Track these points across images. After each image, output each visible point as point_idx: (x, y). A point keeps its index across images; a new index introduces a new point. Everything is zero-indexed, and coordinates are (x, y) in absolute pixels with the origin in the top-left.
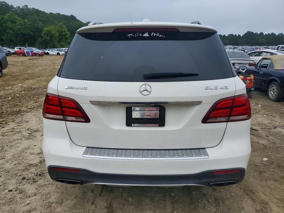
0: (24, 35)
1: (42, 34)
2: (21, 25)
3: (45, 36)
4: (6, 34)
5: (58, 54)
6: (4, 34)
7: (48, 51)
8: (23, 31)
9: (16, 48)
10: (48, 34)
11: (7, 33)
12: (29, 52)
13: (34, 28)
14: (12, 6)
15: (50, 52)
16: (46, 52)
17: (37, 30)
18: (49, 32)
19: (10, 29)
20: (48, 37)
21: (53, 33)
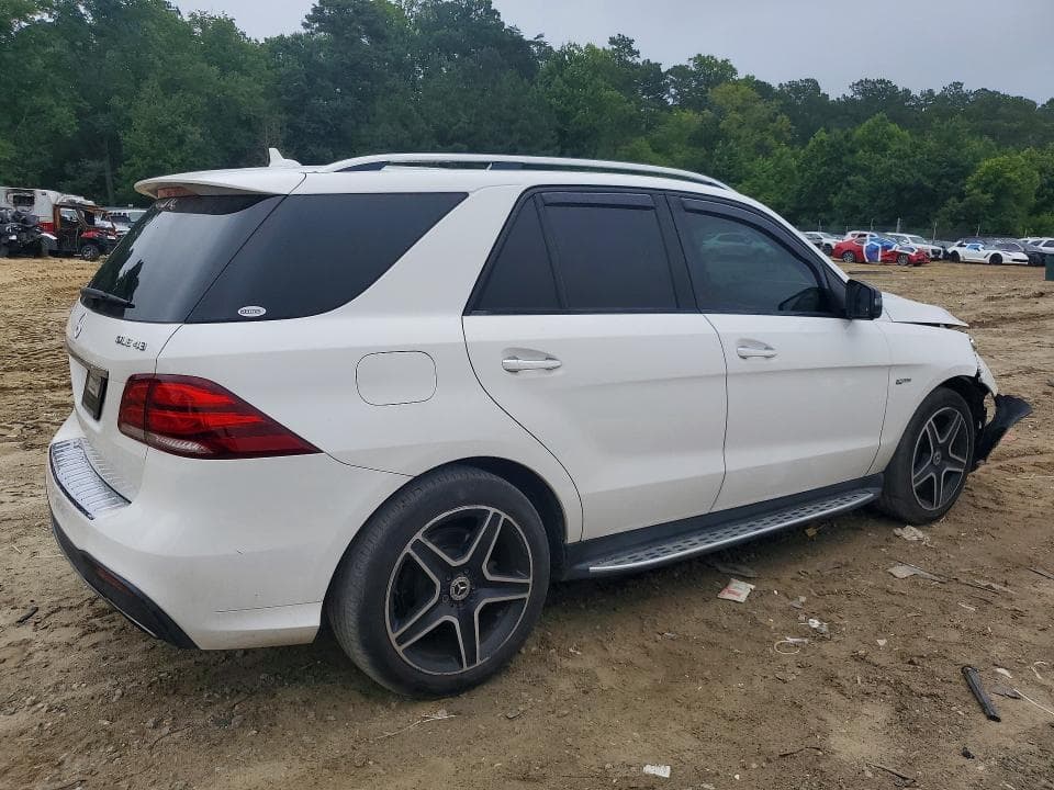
0: (900, 189)
1: (964, 185)
2: (899, 158)
3: (975, 191)
4: (844, 187)
5: (996, 259)
6: (840, 187)
7: (958, 249)
8: (902, 174)
9: (850, 234)
10: (988, 184)
11: (848, 184)
12: (877, 249)
13: (940, 164)
14: (907, 92)
15: (965, 252)
16: (950, 250)
17: (953, 171)
18: (998, 175)
19: (865, 170)
20: (988, 196)
21: (1009, 180)
